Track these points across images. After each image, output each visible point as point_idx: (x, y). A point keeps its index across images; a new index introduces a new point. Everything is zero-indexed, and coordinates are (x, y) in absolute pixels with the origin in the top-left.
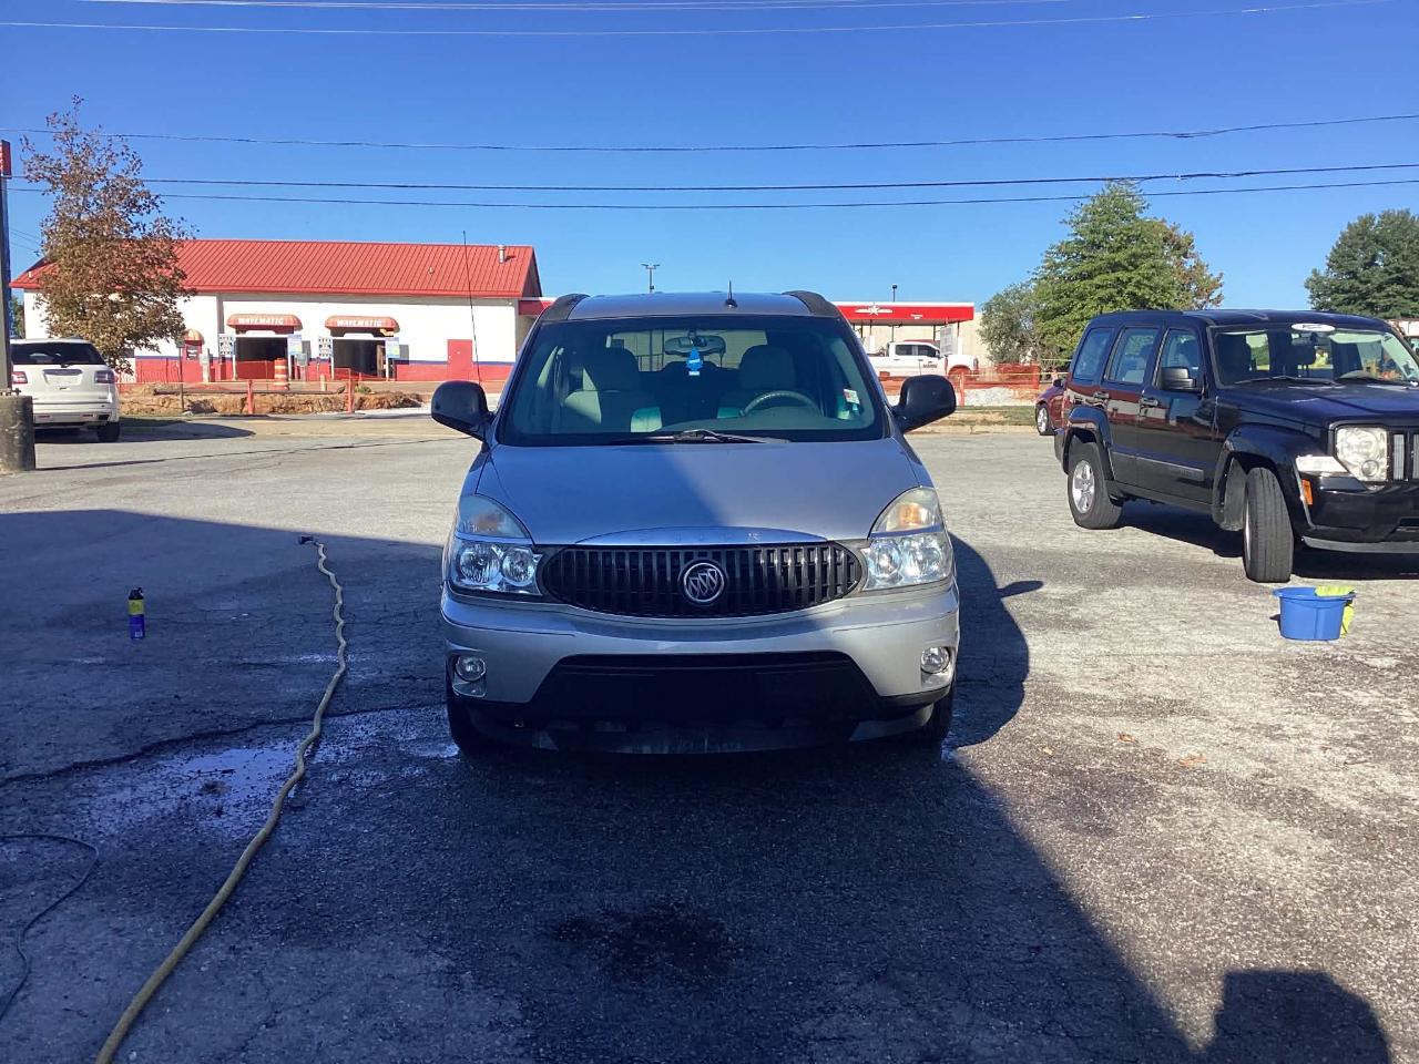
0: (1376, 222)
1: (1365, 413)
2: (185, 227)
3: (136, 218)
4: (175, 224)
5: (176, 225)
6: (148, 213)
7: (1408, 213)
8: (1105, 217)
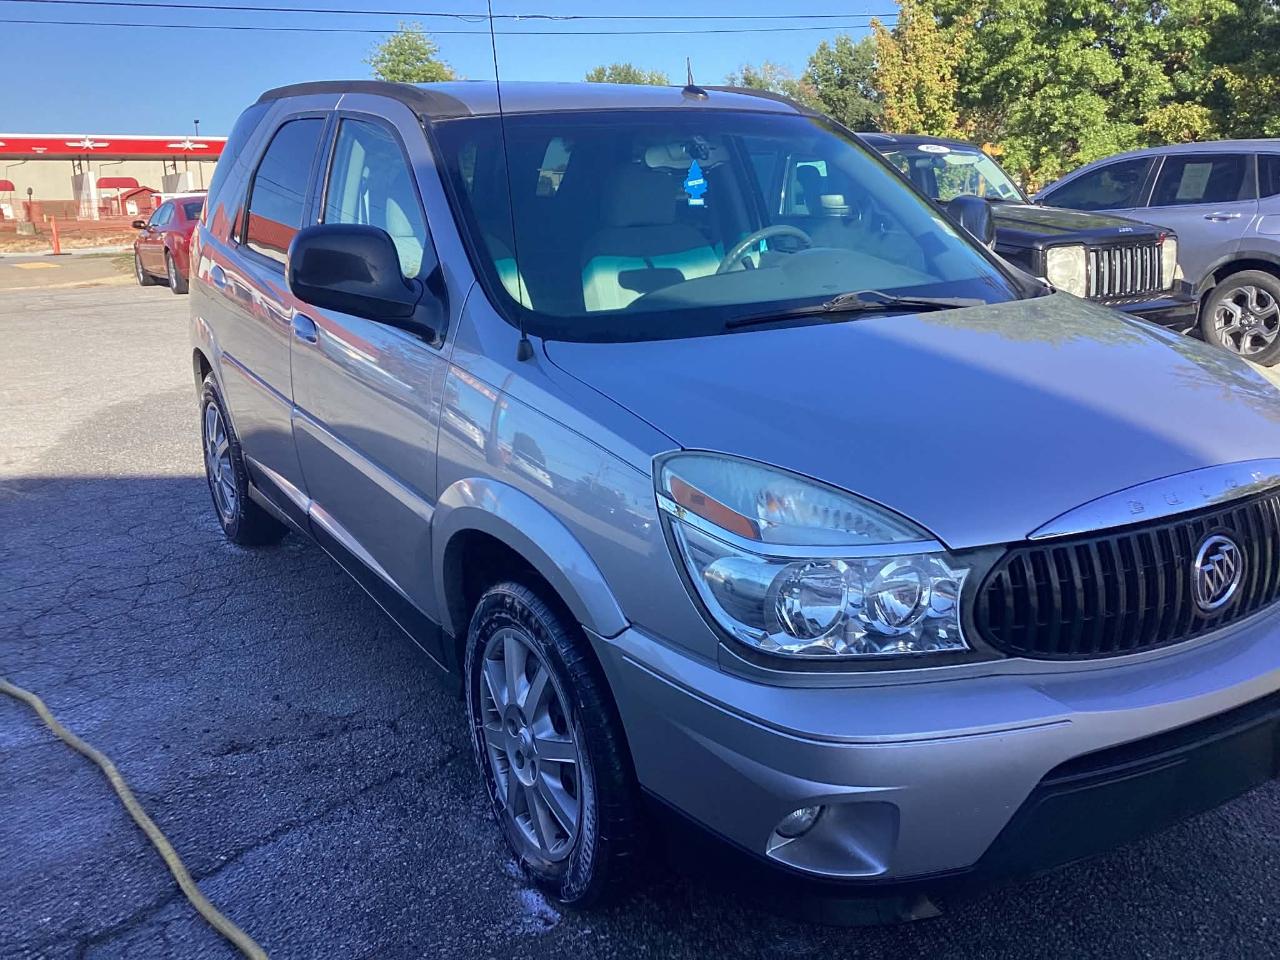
0: (607, 73)
1: (1061, 233)
7: (629, 67)
8: (402, 58)
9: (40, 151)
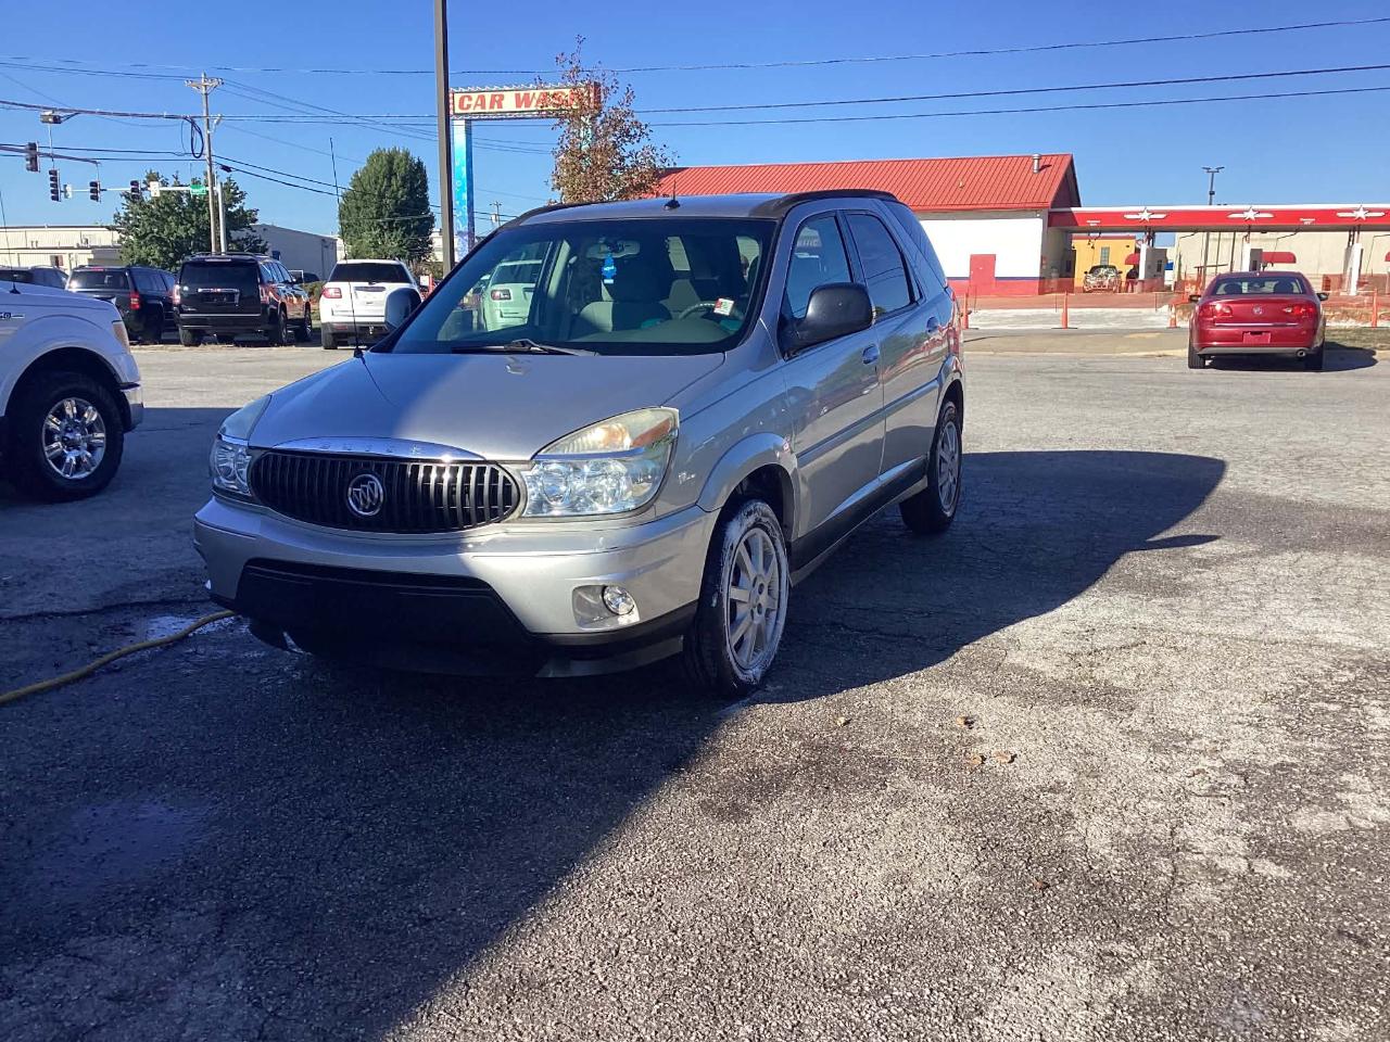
2: (667, 153)
3: (628, 147)
4: (658, 151)
5: (660, 153)
6: (638, 141)
9: (1308, 222)
